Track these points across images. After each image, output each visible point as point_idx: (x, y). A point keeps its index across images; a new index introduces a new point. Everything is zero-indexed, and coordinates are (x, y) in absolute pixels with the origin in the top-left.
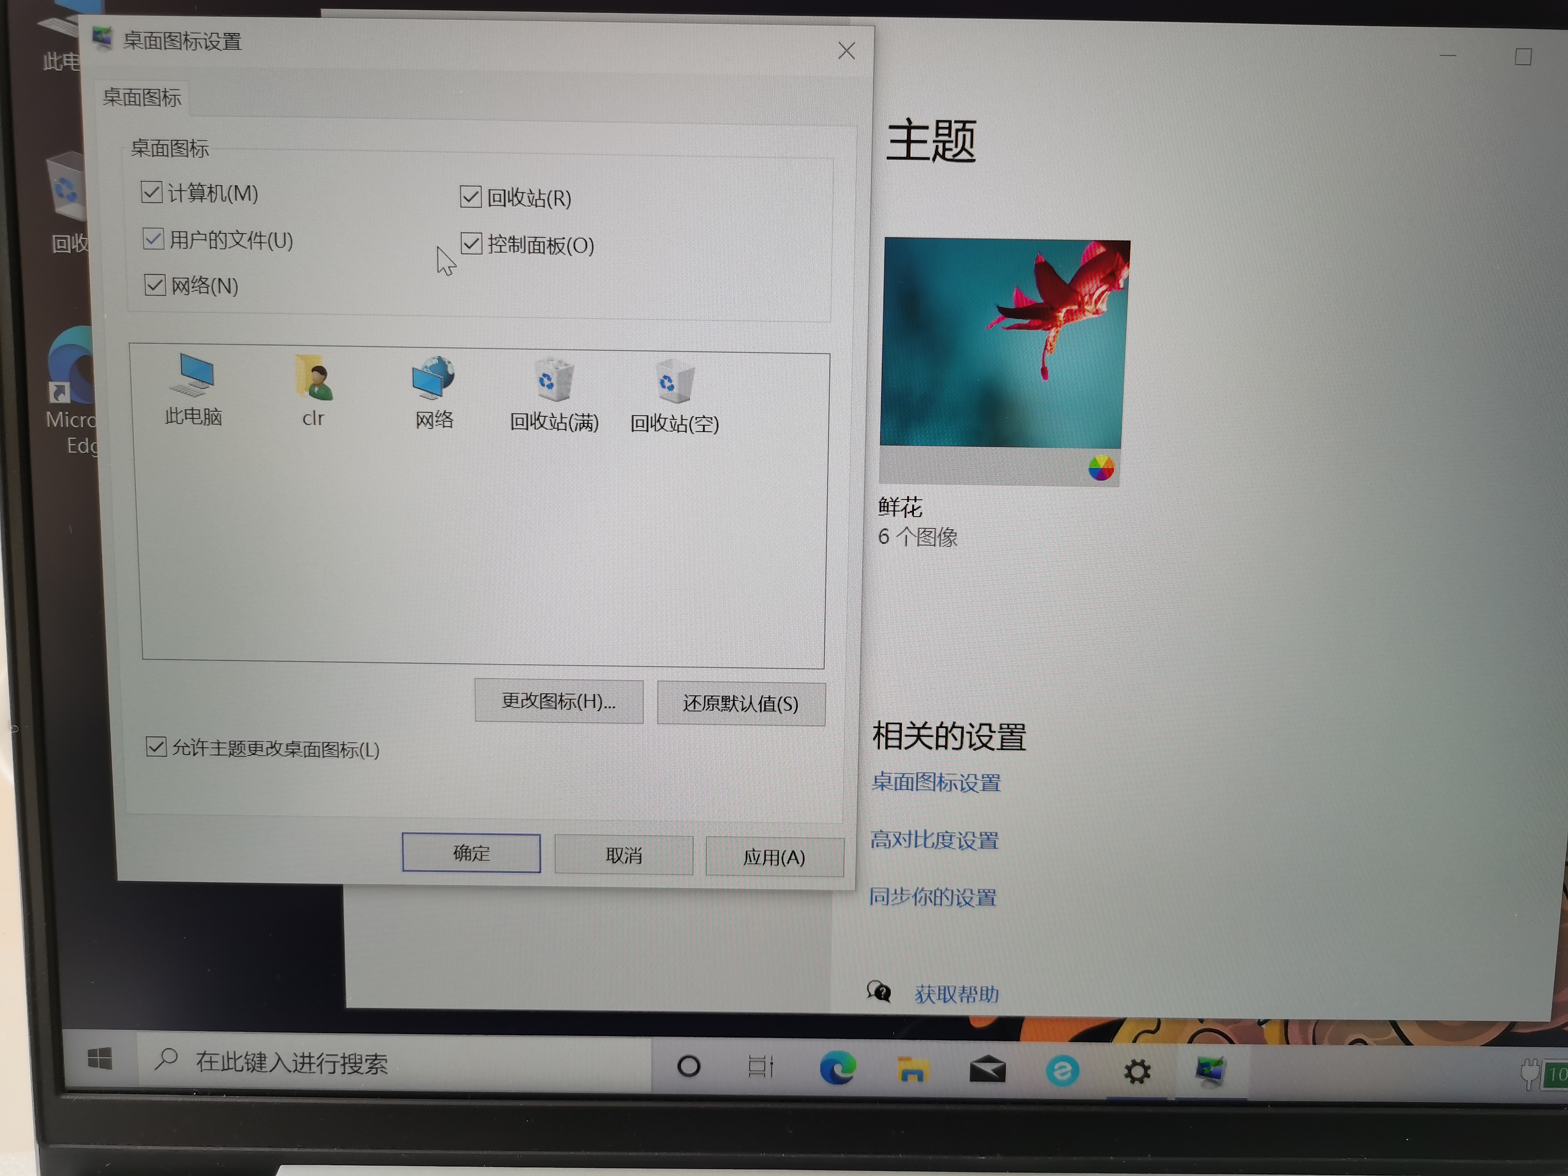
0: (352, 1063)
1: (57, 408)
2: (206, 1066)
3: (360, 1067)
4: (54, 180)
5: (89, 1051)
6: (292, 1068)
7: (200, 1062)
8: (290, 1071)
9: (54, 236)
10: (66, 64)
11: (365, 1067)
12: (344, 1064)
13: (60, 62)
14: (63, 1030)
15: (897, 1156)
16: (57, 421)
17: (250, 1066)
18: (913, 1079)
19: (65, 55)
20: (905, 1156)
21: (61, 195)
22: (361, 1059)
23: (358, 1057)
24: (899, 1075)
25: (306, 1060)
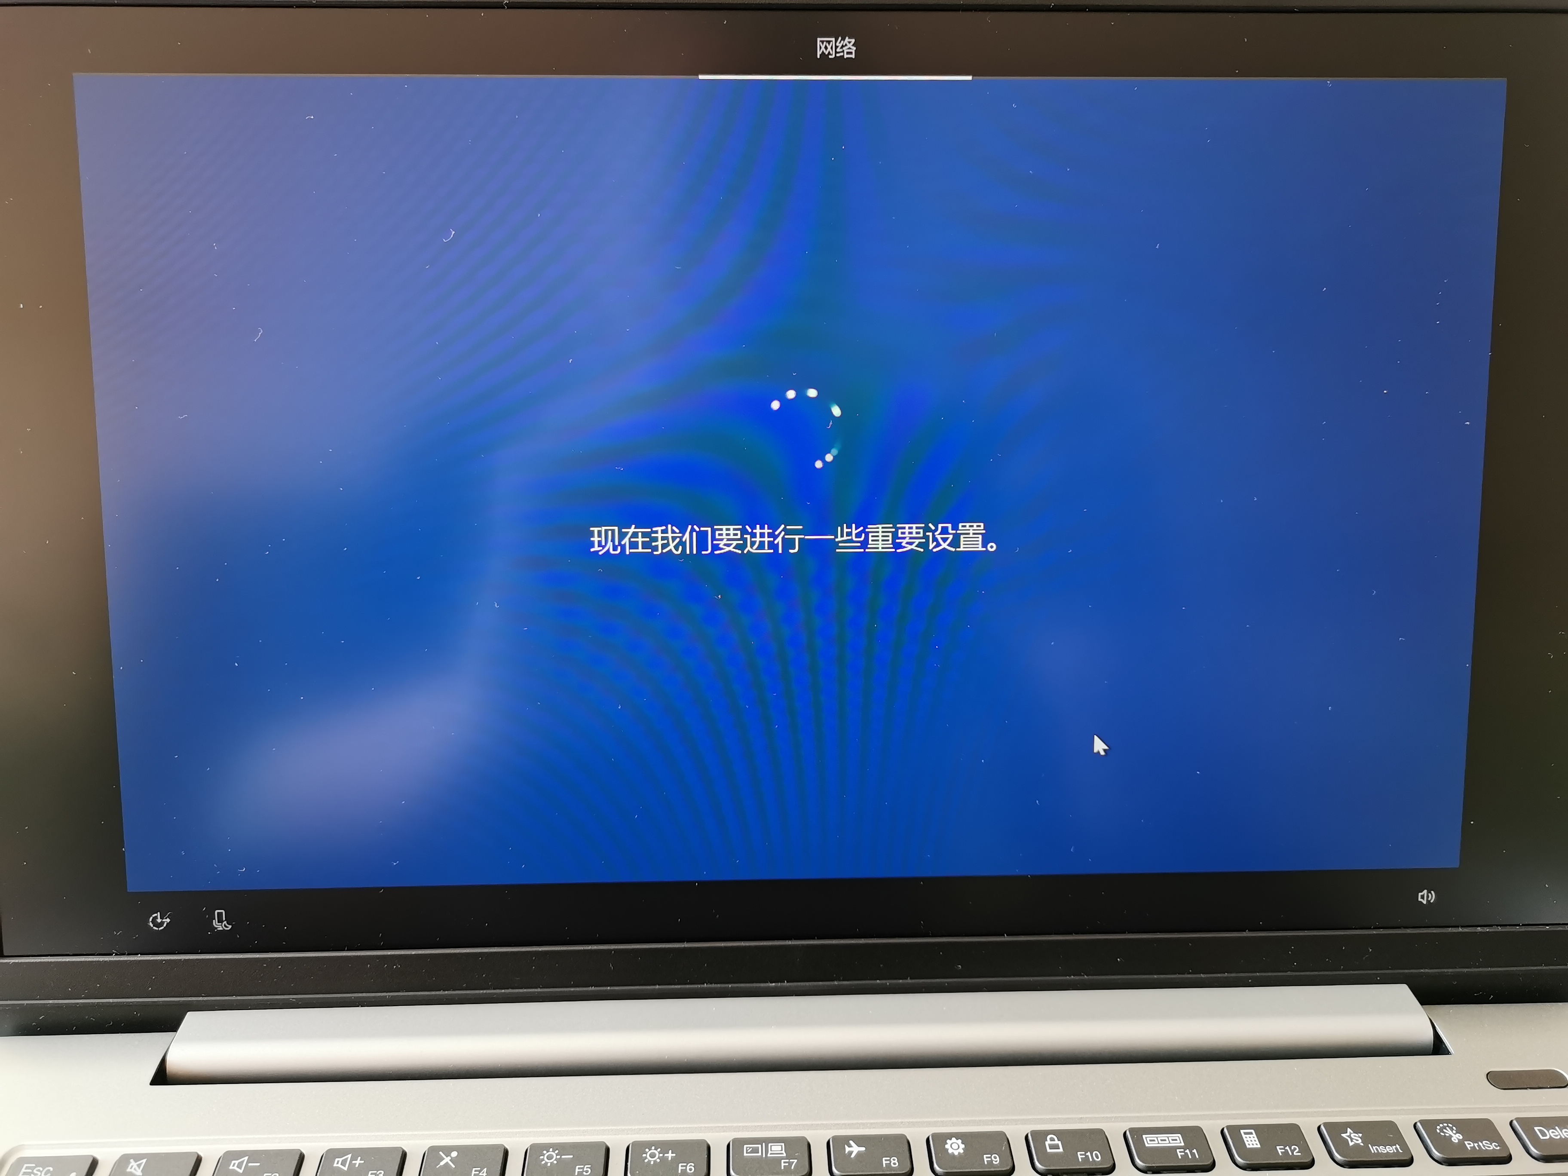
15: (702, 986)
20: (709, 986)
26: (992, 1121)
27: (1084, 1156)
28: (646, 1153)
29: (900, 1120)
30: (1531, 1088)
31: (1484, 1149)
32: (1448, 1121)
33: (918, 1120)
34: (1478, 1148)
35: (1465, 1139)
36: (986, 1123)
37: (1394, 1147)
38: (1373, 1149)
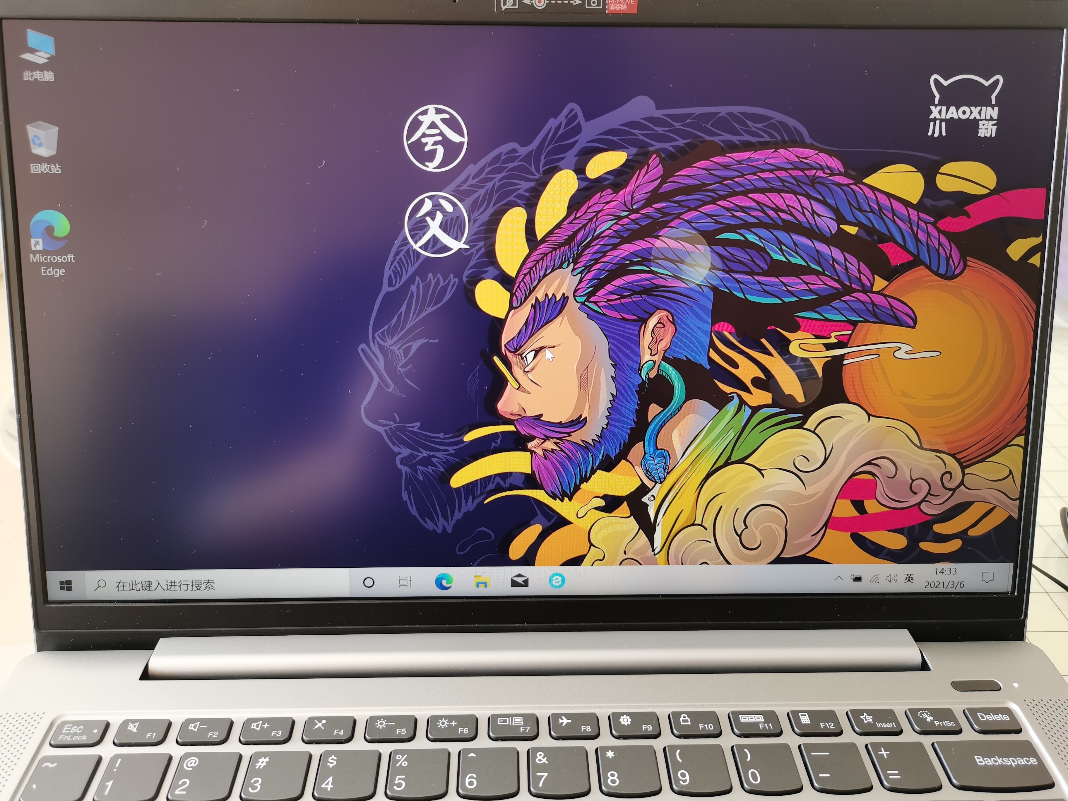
0: (196, 585)
1: (35, 253)
2: (121, 588)
3: (201, 587)
4: (31, 136)
5: (60, 582)
6: (165, 588)
7: (118, 586)
8: (165, 590)
9: (32, 165)
10: (35, 77)
11: (203, 587)
12: (192, 586)
13: (32, 76)
14: (47, 571)
15: (474, 625)
16: (36, 258)
17: (144, 588)
18: (482, 587)
19: (35, 72)
20: (479, 625)
21: (35, 144)
22: (201, 583)
23: (199, 582)
24: (474, 584)
25: (173, 584)
26: (648, 706)
27: (703, 727)
28: (439, 722)
29: (593, 705)
30: (978, 691)
31: (945, 725)
32: (925, 709)
33: (604, 705)
34: (941, 725)
35: (934, 720)
36: (644, 707)
37: (891, 724)
38: (879, 725)
